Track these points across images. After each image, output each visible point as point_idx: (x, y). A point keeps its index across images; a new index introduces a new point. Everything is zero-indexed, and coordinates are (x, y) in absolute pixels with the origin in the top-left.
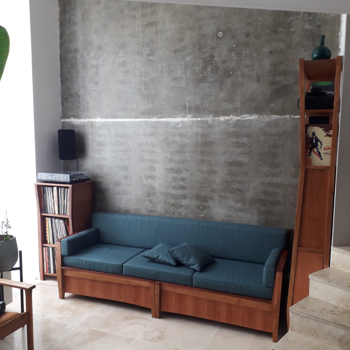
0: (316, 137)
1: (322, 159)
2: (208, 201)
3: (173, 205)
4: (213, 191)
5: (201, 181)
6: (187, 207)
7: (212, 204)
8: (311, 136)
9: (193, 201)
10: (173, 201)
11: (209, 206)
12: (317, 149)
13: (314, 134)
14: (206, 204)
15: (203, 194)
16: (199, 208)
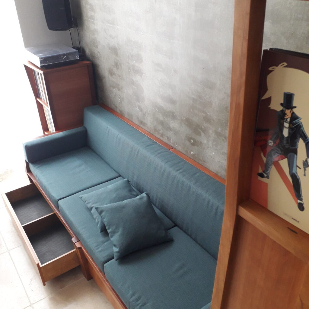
0: (294, 117)
1: (301, 207)
3: (162, 123)
5: (193, 96)
6: (176, 133)
7: (205, 142)
8: (276, 105)
9: (183, 127)
10: (161, 118)
11: (201, 143)
12: (291, 165)
14: (198, 138)
15: (196, 120)
16: (189, 139)
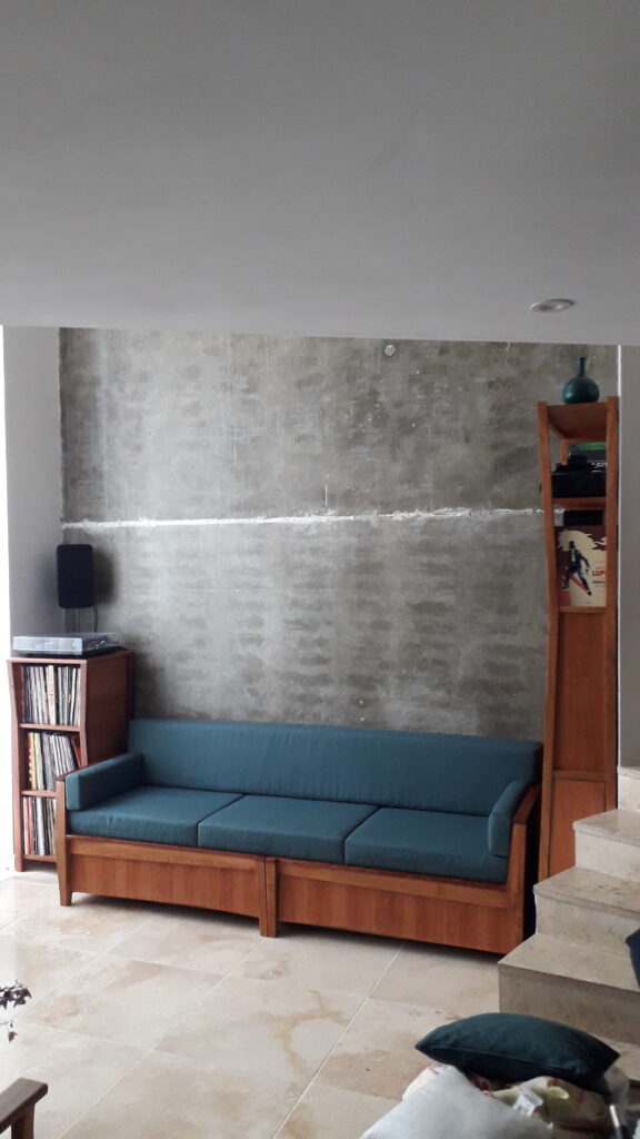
0: (576, 551)
1: (590, 594)
2: (374, 688)
3: (302, 698)
4: (385, 665)
5: (359, 645)
6: (330, 702)
7: (384, 695)
8: (566, 548)
9: (343, 689)
10: (300, 690)
11: (377, 699)
12: (580, 575)
13: (572, 544)
14: (370, 695)
15: (365, 672)
16: (356, 702)
